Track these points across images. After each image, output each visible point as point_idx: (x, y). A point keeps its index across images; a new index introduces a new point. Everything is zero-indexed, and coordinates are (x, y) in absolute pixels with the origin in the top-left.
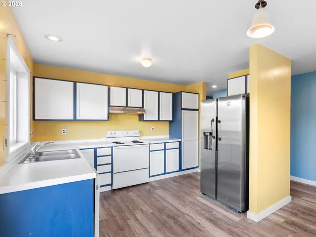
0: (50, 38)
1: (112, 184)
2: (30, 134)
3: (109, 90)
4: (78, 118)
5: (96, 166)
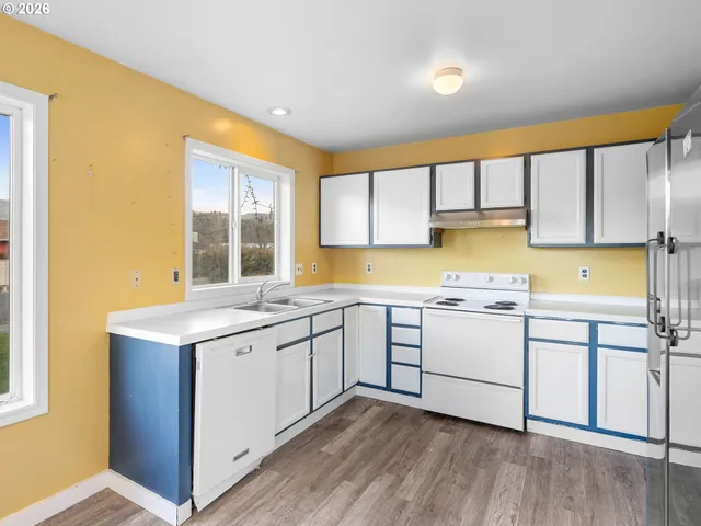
0: (274, 112)
1: (419, 396)
2: (294, 270)
3: (433, 174)
4: (376, 242)
5: (389, 344)
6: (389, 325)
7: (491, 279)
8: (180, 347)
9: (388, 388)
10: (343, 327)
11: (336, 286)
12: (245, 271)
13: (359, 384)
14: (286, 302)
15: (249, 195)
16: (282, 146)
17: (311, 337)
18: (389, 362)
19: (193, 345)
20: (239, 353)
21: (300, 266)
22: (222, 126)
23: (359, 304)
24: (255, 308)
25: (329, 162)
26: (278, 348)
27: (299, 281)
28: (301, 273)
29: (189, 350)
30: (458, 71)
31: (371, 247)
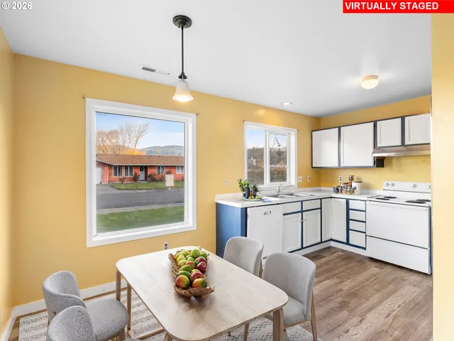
1: (365, 249)
2: (297, 179)
3: (375, 126)
4: (342, 165)
5: (348, 219)
6: (348, 209)
7: (415, 186)
8: (242, 208)
9: (348, 243)
10: (321, 208)
11: (322, 188)
12: (272, 180)
13: (331, 240)
14: (292, 195)
15: (276, 142)
16: (290, 118)
17: (302, 211)
18: (348, 229)
19: (246, 208)
20: (265, 214)
21: (301, 177)
22: (261, 112)
23: (331, 198)
24: (276, 196)
25: (318, 123)
26: (284, 215)
27: (300, 186)
28: (300, 181)
29: (244, 210)
30: (375, 77)
31: (340, 168)
